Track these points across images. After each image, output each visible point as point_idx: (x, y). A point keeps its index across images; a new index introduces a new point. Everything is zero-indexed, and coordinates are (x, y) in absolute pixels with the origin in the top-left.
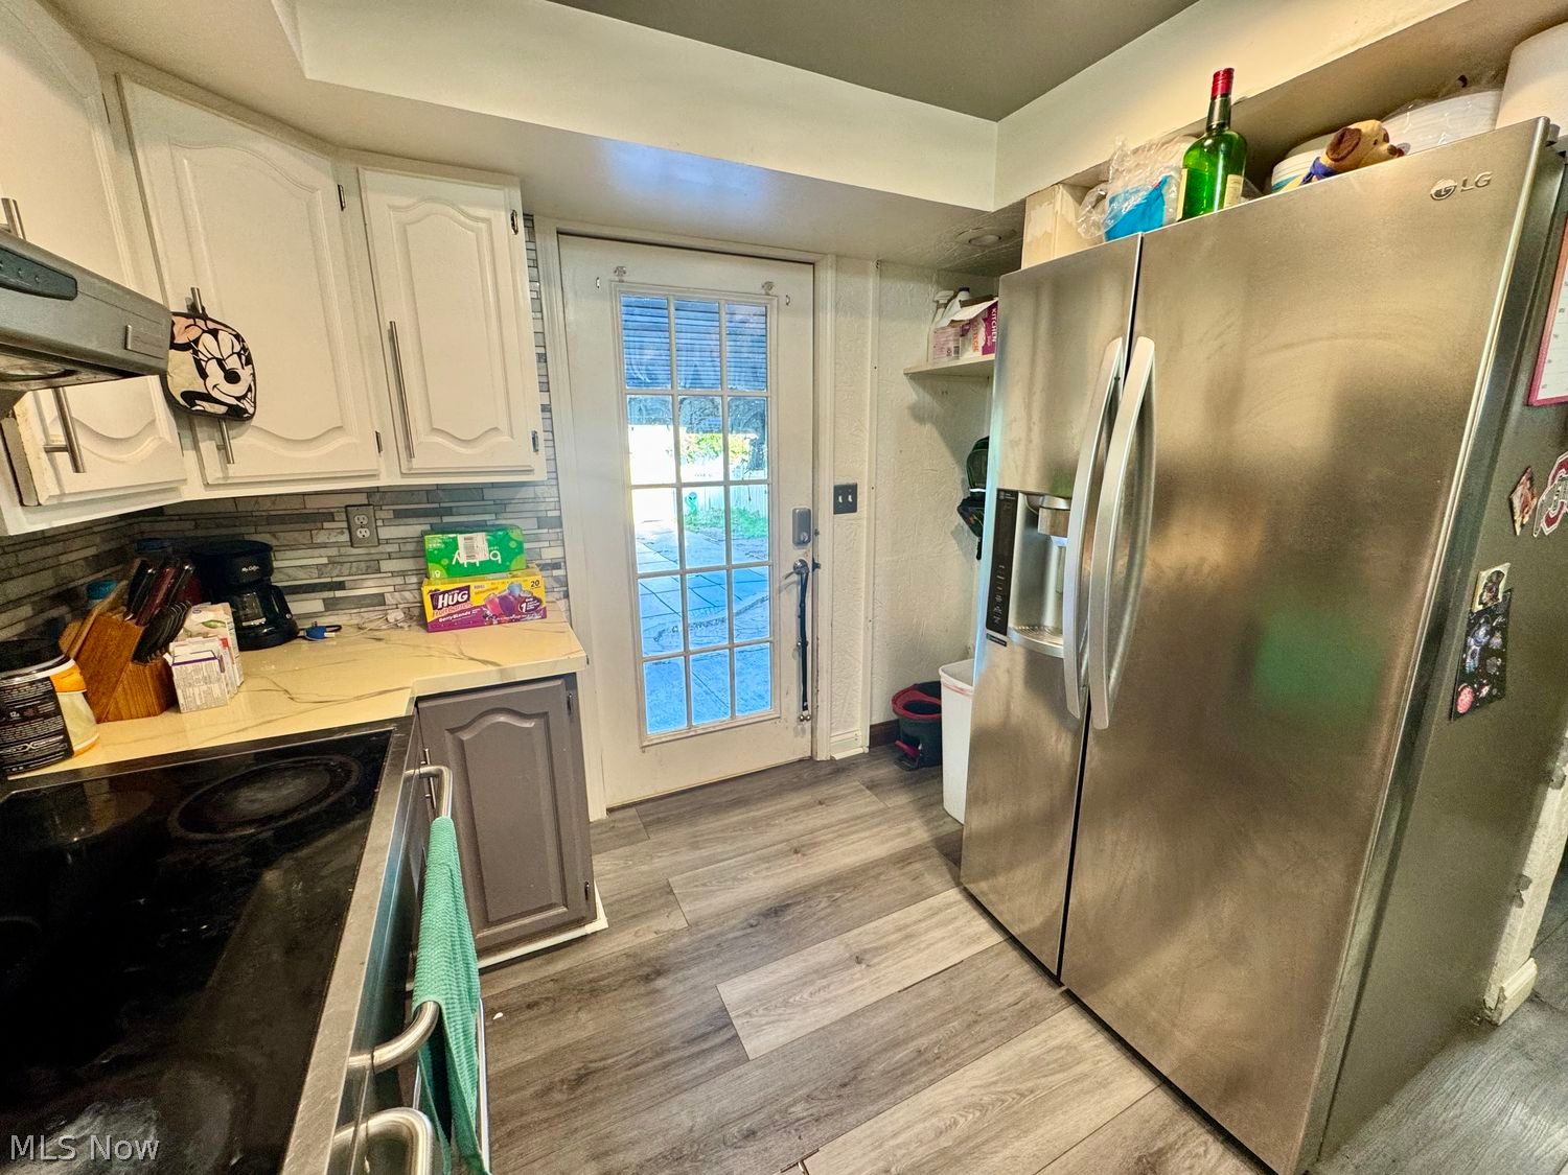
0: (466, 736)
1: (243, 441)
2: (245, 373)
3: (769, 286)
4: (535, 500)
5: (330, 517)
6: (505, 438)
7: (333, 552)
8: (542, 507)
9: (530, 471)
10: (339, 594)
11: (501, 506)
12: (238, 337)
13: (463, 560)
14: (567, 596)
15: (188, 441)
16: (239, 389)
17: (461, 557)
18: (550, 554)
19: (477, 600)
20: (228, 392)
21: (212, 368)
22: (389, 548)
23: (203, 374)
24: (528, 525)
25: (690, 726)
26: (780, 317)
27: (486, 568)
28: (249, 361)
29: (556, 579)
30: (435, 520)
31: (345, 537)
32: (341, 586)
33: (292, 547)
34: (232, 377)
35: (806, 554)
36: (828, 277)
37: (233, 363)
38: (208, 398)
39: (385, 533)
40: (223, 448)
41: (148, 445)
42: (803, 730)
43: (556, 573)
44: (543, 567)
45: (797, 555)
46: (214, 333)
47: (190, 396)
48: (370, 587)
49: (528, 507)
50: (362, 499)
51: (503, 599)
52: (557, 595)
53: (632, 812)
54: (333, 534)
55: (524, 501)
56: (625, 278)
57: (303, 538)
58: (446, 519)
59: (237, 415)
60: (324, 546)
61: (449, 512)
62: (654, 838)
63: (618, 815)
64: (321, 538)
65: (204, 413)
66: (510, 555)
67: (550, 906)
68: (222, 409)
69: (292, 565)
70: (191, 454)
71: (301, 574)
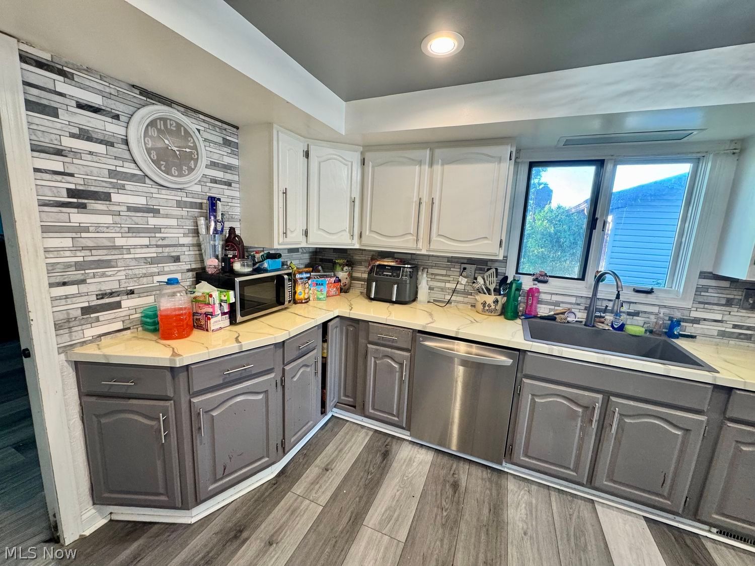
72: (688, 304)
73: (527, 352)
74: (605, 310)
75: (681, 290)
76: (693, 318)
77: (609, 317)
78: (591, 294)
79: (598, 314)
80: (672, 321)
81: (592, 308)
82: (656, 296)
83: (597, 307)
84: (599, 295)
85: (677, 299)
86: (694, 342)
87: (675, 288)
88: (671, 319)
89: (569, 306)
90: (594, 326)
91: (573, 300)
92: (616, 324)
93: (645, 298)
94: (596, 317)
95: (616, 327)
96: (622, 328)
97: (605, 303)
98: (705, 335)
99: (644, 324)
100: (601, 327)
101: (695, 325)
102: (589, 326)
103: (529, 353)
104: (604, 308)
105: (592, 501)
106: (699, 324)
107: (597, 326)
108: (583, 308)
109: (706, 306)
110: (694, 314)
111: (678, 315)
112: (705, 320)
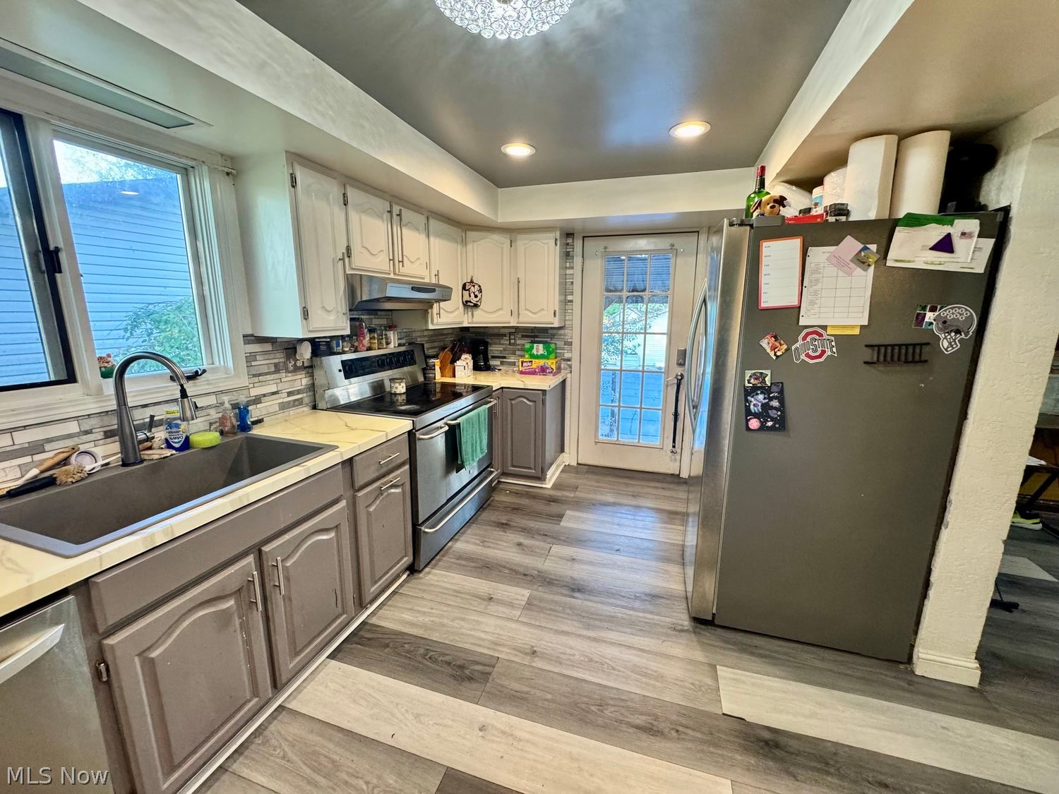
0: (513, 402)
1: (477, 312)
2: (479, 296)
3: (672, 245)
4: (565, 335)
5: (505, 335)
6: (546, 312)
7: (504, 346)
8: (567, 337)
9: (553, 324)
10: (505, 360)
11: (553, 336)
12: (480, 286)
13: (535, 353)
14: (571, 372)
15: (466, 312)
16: (477, 299)
17: (534, 352)
18: (567, 355)
19: (534, 366)
20: (474, 300)
21: (472, 295)
22: (519, 347)
23: (470, 296)
24: (560, 344)
25: (618, 440)
26: (677, 260)
27: (542, 357)
28: (481, 292)
29: (568, 365)
30: (532, 339)
31: (508, 342)
32: (505, 357)
33: (496, 344)
34: (476, 296)
35: (684, 371)
36: (703, 237)
37: (476, 293)
38: (470, 302)
39: (518, 342)
40: (472, 314)
41: (456, 313)
42: (675, 460)
43: (568, 363)
44: (565, 360)
45: (679, 371)
46: (474, 286)
47: (467, 302)
48: (512, 360)
49: (562, 337)
50: (513, 330)
51: (542, 367)
52: (568, 371)
53: (587, 467)
54: (505, 341)
55: (561, 335)
56: (607, 250)
57: (497, 341)
58: (536, 339)
59: (476, 306)
60: (502, 344)
61: (537, 337)
62: (586, 476)
63: (580, 466)
64: (502, 342)
65: (469, 306)
66: (549, 353)
67: (530, 468)
68: (472, 304)
69: (494, 349)
70: (466, 315)
71: (496, 352)
72: (244, 381)
73: (93, 579)
74: (152, 423)
75: (230, 364)
76: (254, 398)
77: (160, 434)
78: (115, 402)
79: (141, 436)
80: (239, 408)
81: (127, 431)
82: (207, 380)
83: (135, 423)
84: (131, 402)
85: (228, 377)
86: (264, 427)
87: (220, 364)
88: (235, 406)
89: (70, 443)
90: (142, 461)
91: (73, 427)
92: (176, 440)
93: (194, 386)
94: (141, 442)
95: (177, 446)
96: (187, 444)
97: (148, 412)
98: (269, 414)
99: (210, 427)
100: (156, 457)
101: (259, 406)
102: (134, 464)
103: (100, 580)
104: (148, 420)
105: (281, 708)
106: (261, 403)
107: (146, 457)
108: (101, 436)
109: (260, 378)
110: (255, 392)
111: (242, 399)
112: (264, 395)
